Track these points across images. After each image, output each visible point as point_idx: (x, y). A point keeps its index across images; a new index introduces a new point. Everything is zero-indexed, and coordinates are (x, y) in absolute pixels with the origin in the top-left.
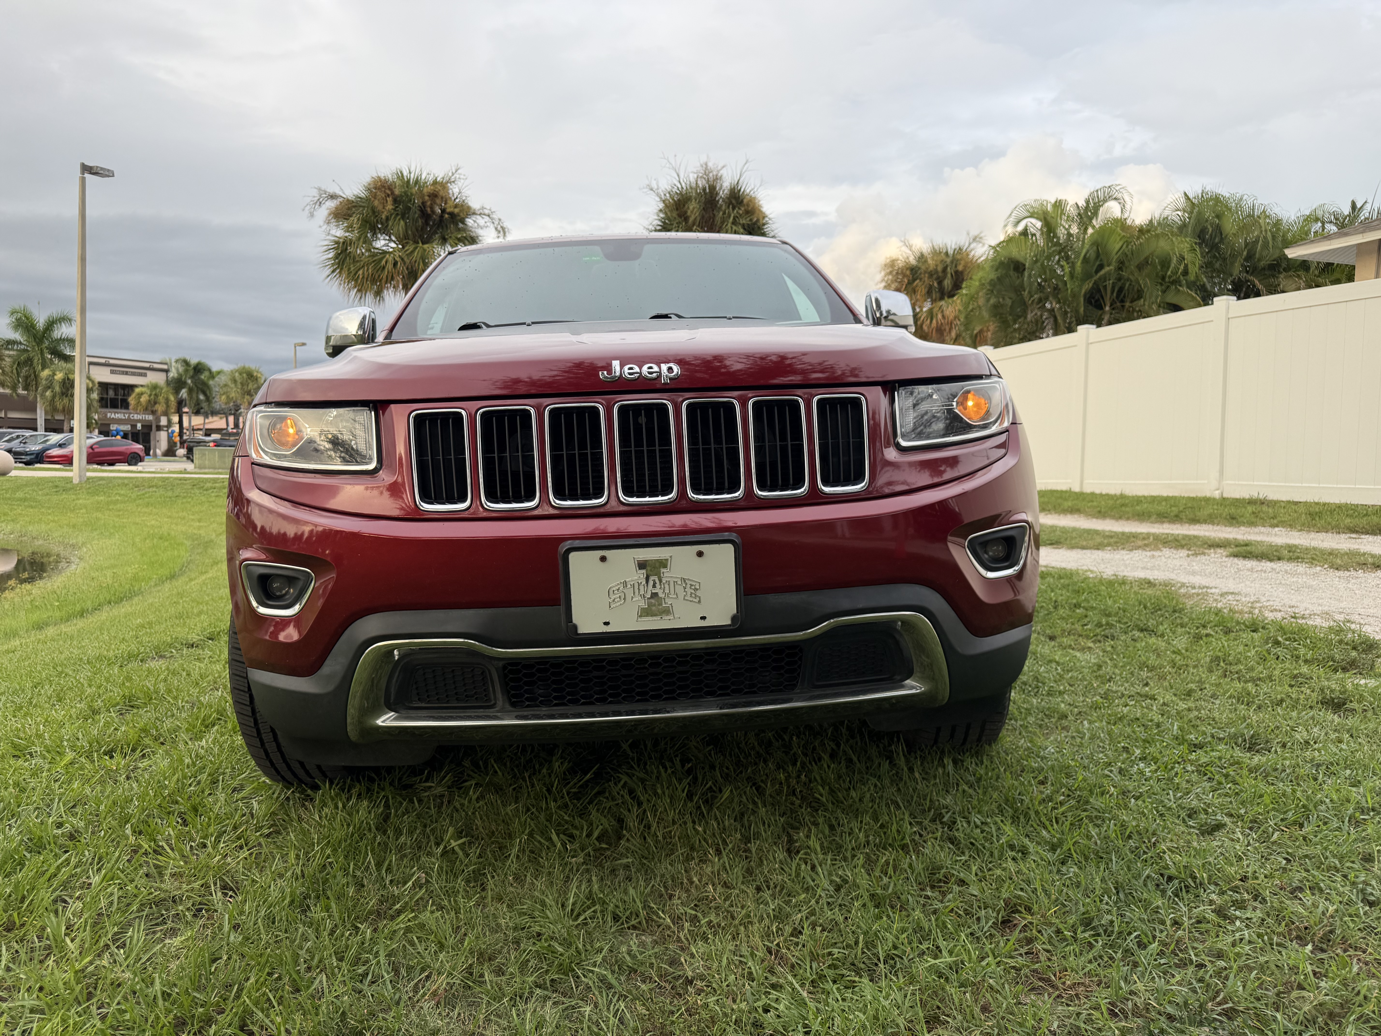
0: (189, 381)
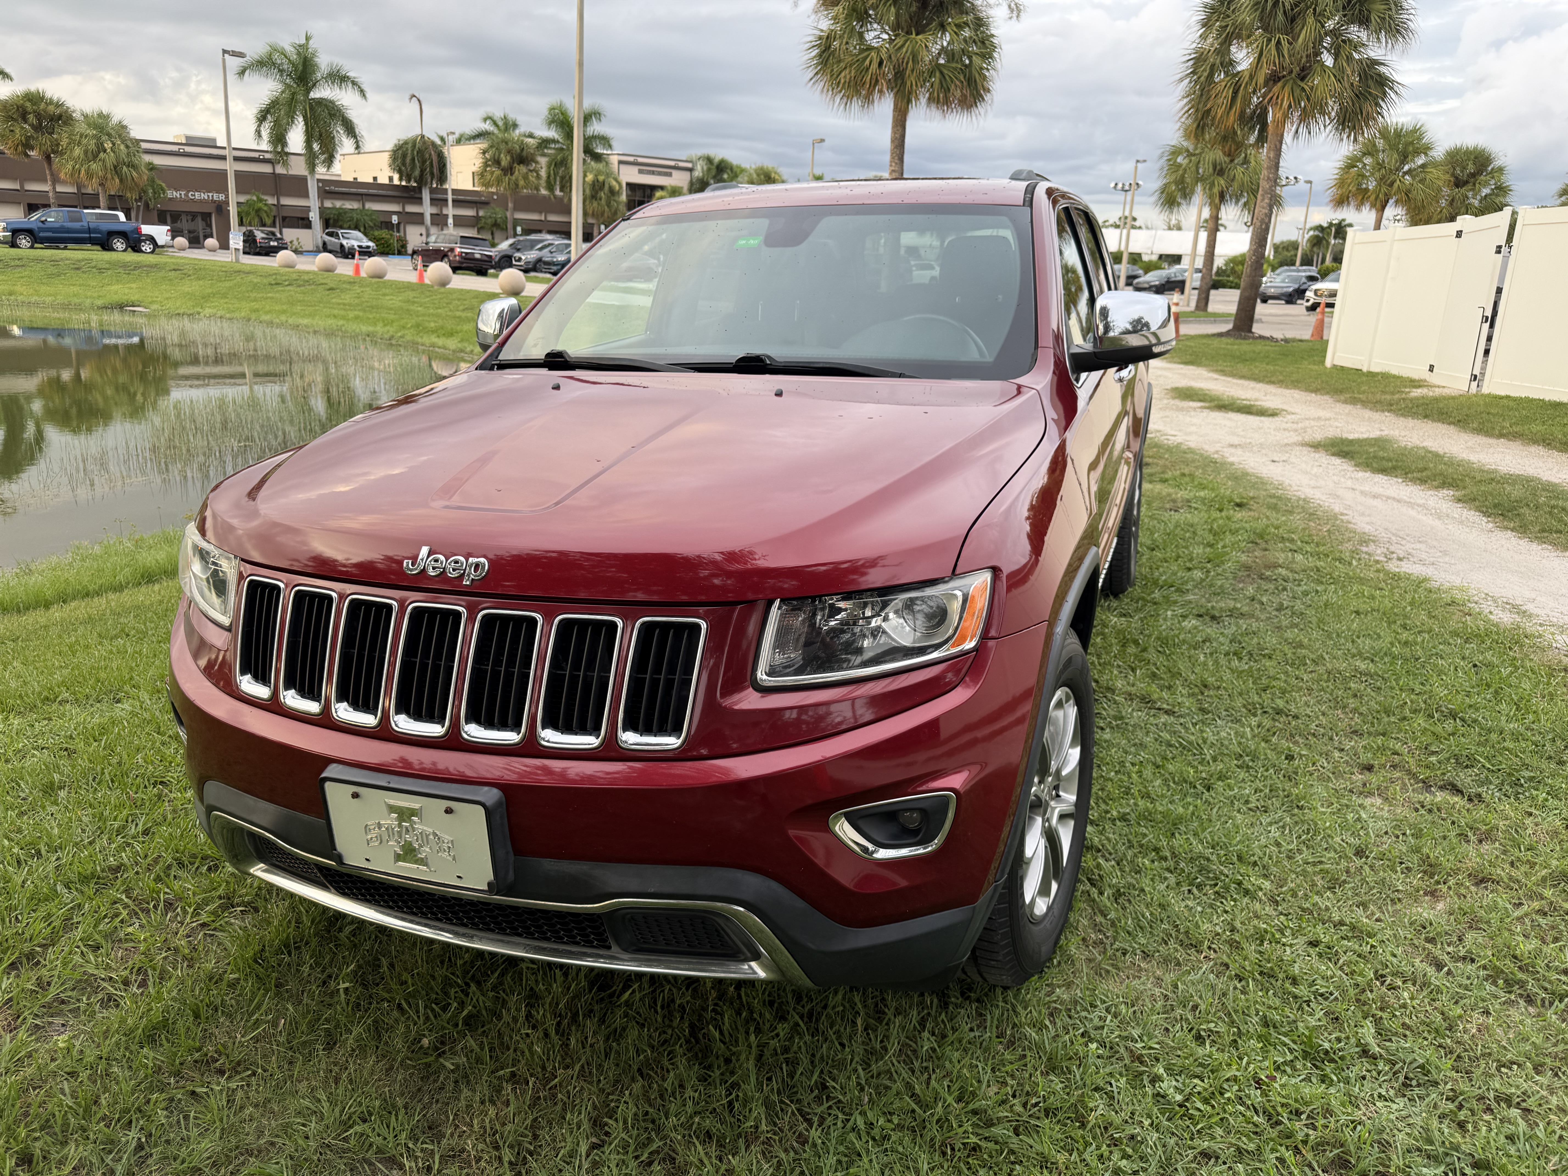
0: (712, 181)
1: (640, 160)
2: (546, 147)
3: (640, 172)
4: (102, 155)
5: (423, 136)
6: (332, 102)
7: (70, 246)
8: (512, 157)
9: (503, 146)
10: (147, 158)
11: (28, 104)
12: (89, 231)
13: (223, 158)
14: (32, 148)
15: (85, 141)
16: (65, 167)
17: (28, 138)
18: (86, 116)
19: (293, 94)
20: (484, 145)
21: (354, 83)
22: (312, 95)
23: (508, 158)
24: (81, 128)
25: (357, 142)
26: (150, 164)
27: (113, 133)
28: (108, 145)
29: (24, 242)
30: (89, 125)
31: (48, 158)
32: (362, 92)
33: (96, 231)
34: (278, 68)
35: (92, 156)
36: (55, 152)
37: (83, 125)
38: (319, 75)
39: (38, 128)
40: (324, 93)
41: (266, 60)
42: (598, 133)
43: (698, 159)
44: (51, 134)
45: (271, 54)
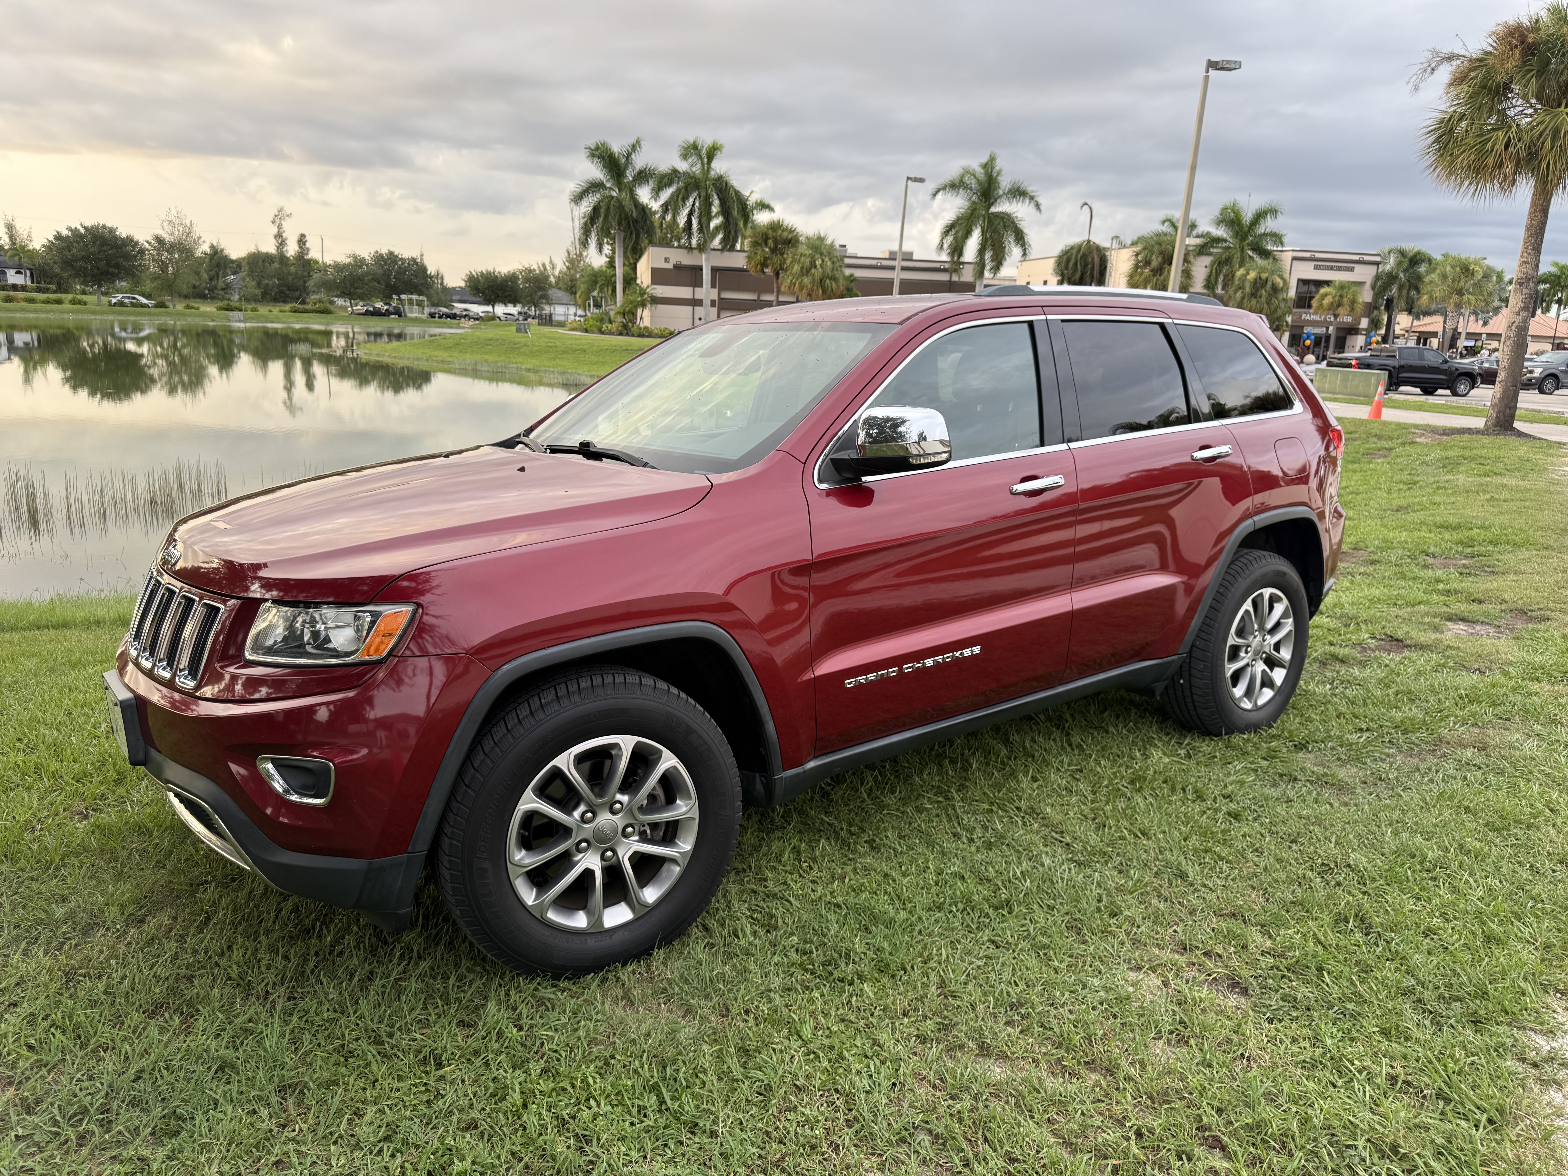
0: (1402, 275)
1: (1318, 255)
2: (1212, 247)
3: (1316, 268)
4: (813, 271)
5: (1089, 241)
6: (1009, 215)
8: (1164, 258)
9: (1156, 248)
11: (770, 232)
14: (767, 267)
15: (803, 259)
16: (785, 280)
17: (766, 259)
18: (807, 238)
19: (975, 210)
20: (1138, 248)
21: (1031, 197)
22: (993, 210)
23: (1160, 259)
24: (803, 249)
25: (1025, 250)
26: (850, 276)
27: (825, 252)
28: (818, 262)
30: (808, 246)
31: (777, 274)
32: (1038, 206)
34: (966, 187)
35: (806, 271)
36: (782, 269)
37: (805, 247)
38: (1001, 192)
39: (774, 251)
40: (1003, 207)
41: (957, 182)
42: (1268, 231)
43: (1389, 252)
44: (782, 254)
45: (963, 176)
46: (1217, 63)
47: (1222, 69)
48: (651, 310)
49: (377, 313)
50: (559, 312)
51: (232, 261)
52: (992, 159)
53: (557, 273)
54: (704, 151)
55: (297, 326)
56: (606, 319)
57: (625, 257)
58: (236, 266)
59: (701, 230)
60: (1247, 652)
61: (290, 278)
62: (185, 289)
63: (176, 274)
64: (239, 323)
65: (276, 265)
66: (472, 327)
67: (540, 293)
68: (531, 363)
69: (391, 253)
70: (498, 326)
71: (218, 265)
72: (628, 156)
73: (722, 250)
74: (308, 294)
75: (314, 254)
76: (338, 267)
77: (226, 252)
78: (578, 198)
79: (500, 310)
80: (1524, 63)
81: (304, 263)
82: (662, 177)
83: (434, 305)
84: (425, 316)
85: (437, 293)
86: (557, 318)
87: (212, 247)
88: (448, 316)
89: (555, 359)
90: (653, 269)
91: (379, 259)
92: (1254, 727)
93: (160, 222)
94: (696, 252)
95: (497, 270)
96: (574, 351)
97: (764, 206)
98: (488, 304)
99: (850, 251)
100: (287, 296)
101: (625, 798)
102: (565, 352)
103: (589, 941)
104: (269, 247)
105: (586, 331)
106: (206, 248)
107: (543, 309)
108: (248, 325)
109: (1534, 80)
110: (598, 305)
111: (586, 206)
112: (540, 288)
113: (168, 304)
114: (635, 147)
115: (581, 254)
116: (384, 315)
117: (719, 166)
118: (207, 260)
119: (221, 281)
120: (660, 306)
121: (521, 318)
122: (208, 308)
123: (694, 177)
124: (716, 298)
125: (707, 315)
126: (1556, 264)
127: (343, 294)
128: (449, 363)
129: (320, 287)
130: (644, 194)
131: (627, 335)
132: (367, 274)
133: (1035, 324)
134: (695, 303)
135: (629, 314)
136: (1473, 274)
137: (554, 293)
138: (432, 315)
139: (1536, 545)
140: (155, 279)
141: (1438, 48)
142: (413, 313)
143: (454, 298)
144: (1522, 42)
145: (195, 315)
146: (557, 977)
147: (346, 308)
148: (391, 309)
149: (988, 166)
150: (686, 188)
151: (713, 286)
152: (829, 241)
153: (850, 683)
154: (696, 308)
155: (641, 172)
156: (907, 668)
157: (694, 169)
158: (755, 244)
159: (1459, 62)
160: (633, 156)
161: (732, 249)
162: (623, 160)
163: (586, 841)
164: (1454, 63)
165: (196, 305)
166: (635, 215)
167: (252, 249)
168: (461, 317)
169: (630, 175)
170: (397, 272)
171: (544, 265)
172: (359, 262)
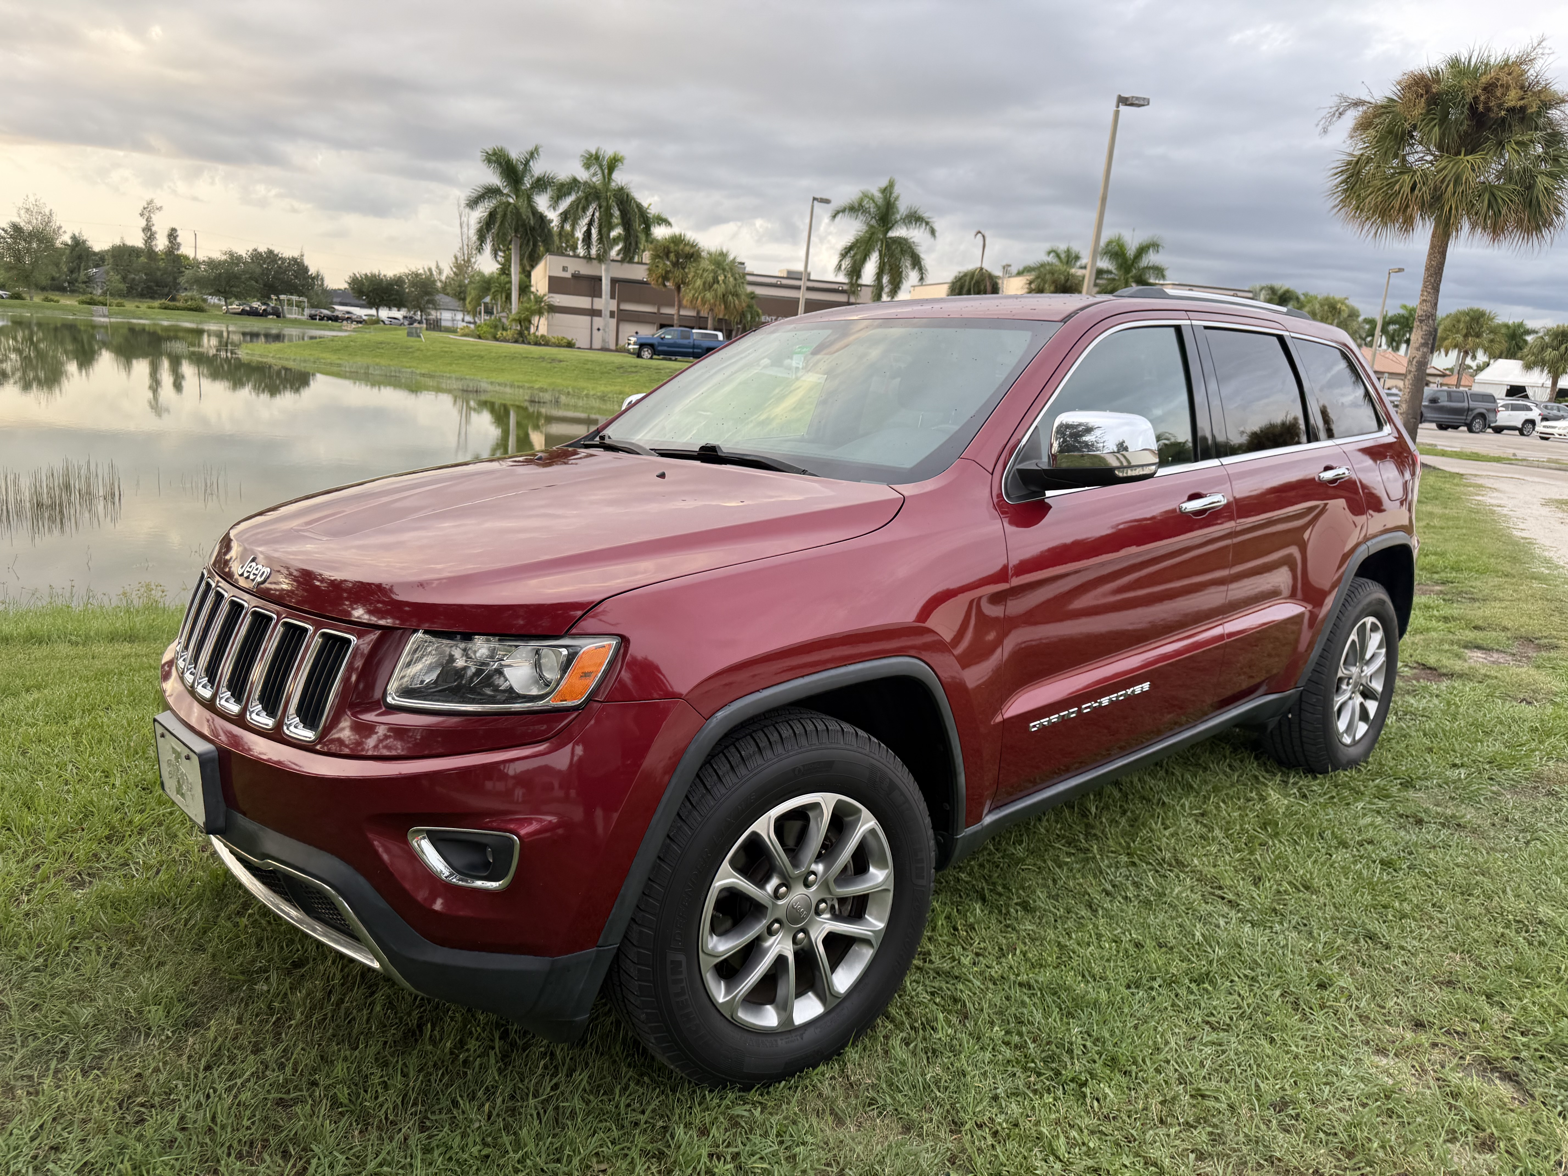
2: (1098, 278)
4: (715, 286)
5: (981, 269)
6: (906, 240)
7: (679, 358)
9: (1048, 277)
10: (749, 289)
11: (672, 245)
12: (694, 347)
13: (798, 288)
14: (668, 280)
15: (705, 274)
16: (687, 294)
17: (667, 272)
18: (710, 254)
19: (873, 234)
20: (1031, 276)
21: (927, 223)
22: (891, 234)
24: (705, 264)
25: (921, 275)
26: (752, 293)
27: (727, 268)
28: (721, 278)
29: (646, 354)
30: (711, 262)
31: (678, 288)
32: (933, 232)
33: (699, 347)
34: (865, 211)
35: (709, 286)
36: (684, 283)
37: (707, 262)
38: (898, 217)
39: (675, 264)
40: (899, 232)
41: (856, 205)
42: (1151, 264)
43: (1261, 290)
44: (684, 268)
45: (862, 200)
46: (1127, 99)
47: (1132, 105)
48: (547, 319)
49: (254, 313)
50: (446, 317)
51: (95, 254)
52: (891, 185)
53: (443, 278)
54: (605, 163)
55: (165, 323)
56: (500, 326)
57: (522, 264)
58: (100, 259)
59: (600, 240)
60: (1348, 684)
61: (159, 273)
62: (44, 281)
63: (34, 264)
64: (102, 317)
65: (143, 259)
66: (354, 330)
67: (426, 298)
68: (425, 368)
69: (270, 252)
70: (382, 330)
71: (80, 257)
72: (527, 163)
73: (622, 261)
74: (178, 291)
75: (186, 250)
76: (212, 264)
77: (89, 243)
78: (473, 203)
79: (384, 313)
80: (1428, 112)
81: (173, 257)
82: (561, 186)
83: (312, 306)
84: (304, 318)
85: (317, 294)
86: (444, 324)
87: (74, 238)
88: (330, 318)
89: (451, 364)
90: (550, 278)
91: (257, 256)
92: (1353, 763)
93: (15, 210)
94: (595, 262)
95: (383, 273)
96: (471, 357)
97: (662, 221)
98: (371, 308)
99: (749, 268)
100: (155, 292)
101: (820, 868)
102: (462, 358)
103: (779, 1042)
104: (137, 241)
105: (480, 337)
106: (67, 238)
107: (429, 314)
108: (112, 320)
109: (1437, 128)
110: (489, 312)
111: (480, 213)
112: (427, 293)
113: (24, 295)
114: (533, 154)
115: (469, 260)
116: (261, 315)
117: (620, 178)
118: (68, 252)
119: (82, 273)
120: (557, 315)
121: (406, 323)
122: (69, 301)
123: (595, 187)
124: (615, 309)
125: (606, 325)
126: (1404, 307)
127: (217, 292)
128: (339, 365)
129: (192, 284)
130: (542, 202)
131: (523, 342)
132: (244, 272)
133: (1183, 329)
134: (594, 313)
135: (525, 322)
136: (1339, 313)
137: (441, 298)
138: (312, 317)
139: (1497, 572)
140: (11, 268)
141: (1346, 94)
142: (293, 314)
143: (335, 300)
144: (1427, 92)
145: (54, 309)
146: (747, 1089)
147: (219, 307)
148: (269, 309)
149: (887, 191)
150: (587, 198)
151: (612, 297)
152: (731, 257)
153: (1035, 726)
154: (596, 319)
155: (539, 180)
156: (1086, 708)
157: (594, 179)
158: (655, 257)
159: (1365, 108)
160: (531, 163)
161: (631, 261)
162: (521, 167)
163: (777, 921)
164: (1360, 109)
165: (56, 298)
166: (532, 222)
167: (118, 242)
168: (343, 319)
169: (527, 183)
170: (276, 272)
171: (430, 270)
172: (235, 259)
